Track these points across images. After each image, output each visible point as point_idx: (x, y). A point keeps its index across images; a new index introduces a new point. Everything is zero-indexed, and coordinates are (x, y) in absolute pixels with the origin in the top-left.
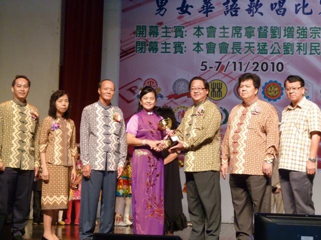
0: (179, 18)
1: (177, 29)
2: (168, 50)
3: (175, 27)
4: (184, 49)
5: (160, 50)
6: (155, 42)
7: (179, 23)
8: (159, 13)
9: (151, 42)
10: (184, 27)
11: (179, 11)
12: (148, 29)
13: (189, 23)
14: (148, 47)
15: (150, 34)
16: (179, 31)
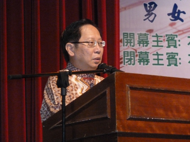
0: (171, 25)
1: (169, 38)
2: (160, 62)
3: (167, 35)
4: (178, 61)
5: (152, 62)
6: (146, 53)
7: (171, 31)
8: (148, 18)
9: (141, 52)
10: (177, 36)
11: (170, 17)
12: (136, 37)
13: (182, 31)
14: (138, 58)
15: (139, 43)
16: (171, 40)
